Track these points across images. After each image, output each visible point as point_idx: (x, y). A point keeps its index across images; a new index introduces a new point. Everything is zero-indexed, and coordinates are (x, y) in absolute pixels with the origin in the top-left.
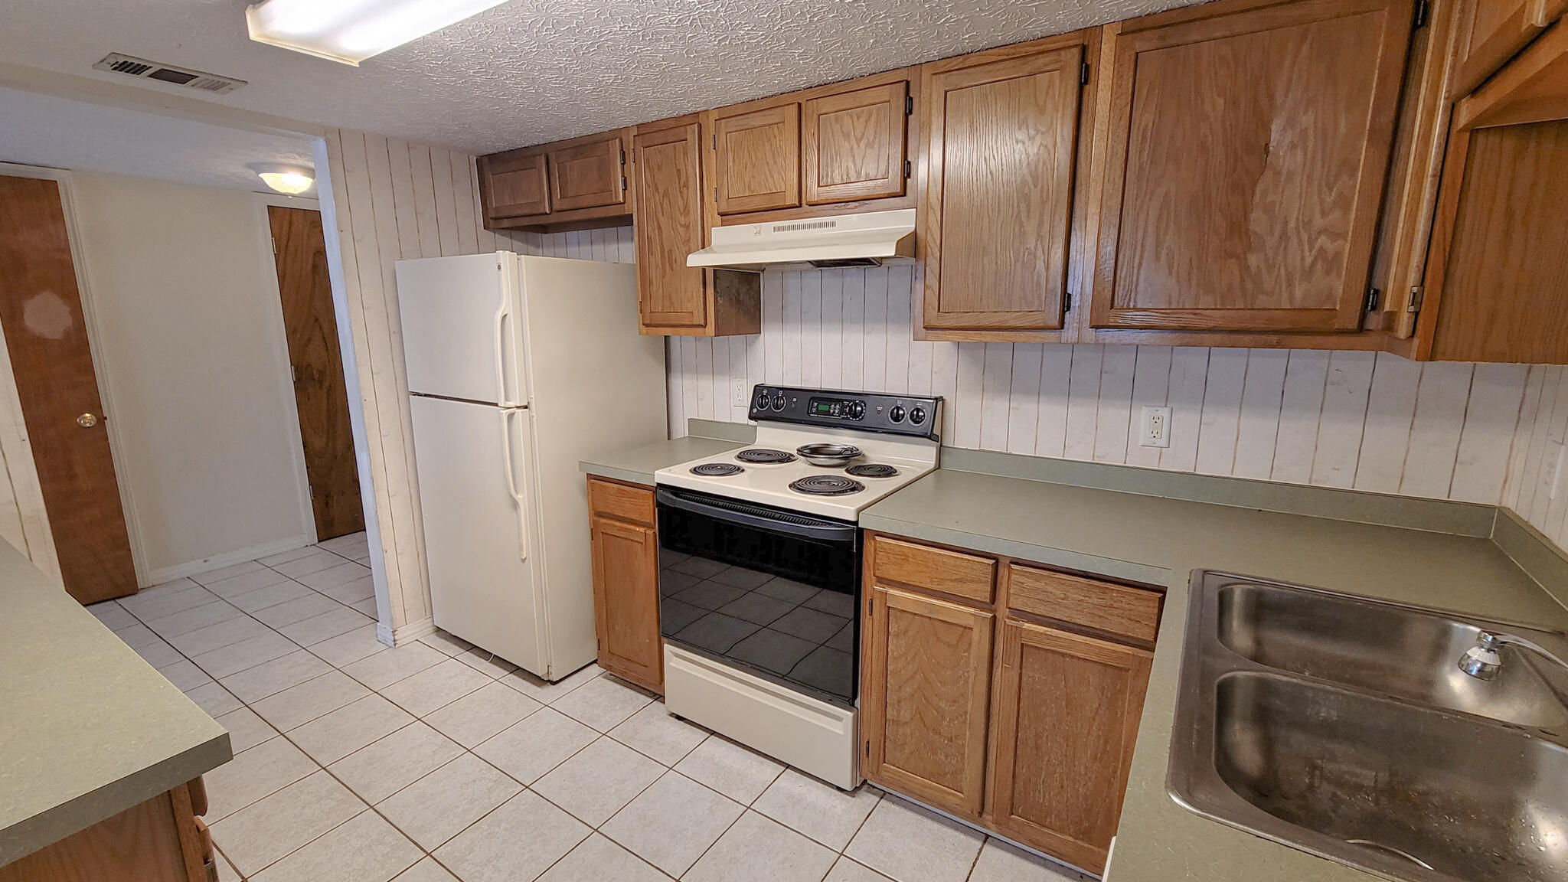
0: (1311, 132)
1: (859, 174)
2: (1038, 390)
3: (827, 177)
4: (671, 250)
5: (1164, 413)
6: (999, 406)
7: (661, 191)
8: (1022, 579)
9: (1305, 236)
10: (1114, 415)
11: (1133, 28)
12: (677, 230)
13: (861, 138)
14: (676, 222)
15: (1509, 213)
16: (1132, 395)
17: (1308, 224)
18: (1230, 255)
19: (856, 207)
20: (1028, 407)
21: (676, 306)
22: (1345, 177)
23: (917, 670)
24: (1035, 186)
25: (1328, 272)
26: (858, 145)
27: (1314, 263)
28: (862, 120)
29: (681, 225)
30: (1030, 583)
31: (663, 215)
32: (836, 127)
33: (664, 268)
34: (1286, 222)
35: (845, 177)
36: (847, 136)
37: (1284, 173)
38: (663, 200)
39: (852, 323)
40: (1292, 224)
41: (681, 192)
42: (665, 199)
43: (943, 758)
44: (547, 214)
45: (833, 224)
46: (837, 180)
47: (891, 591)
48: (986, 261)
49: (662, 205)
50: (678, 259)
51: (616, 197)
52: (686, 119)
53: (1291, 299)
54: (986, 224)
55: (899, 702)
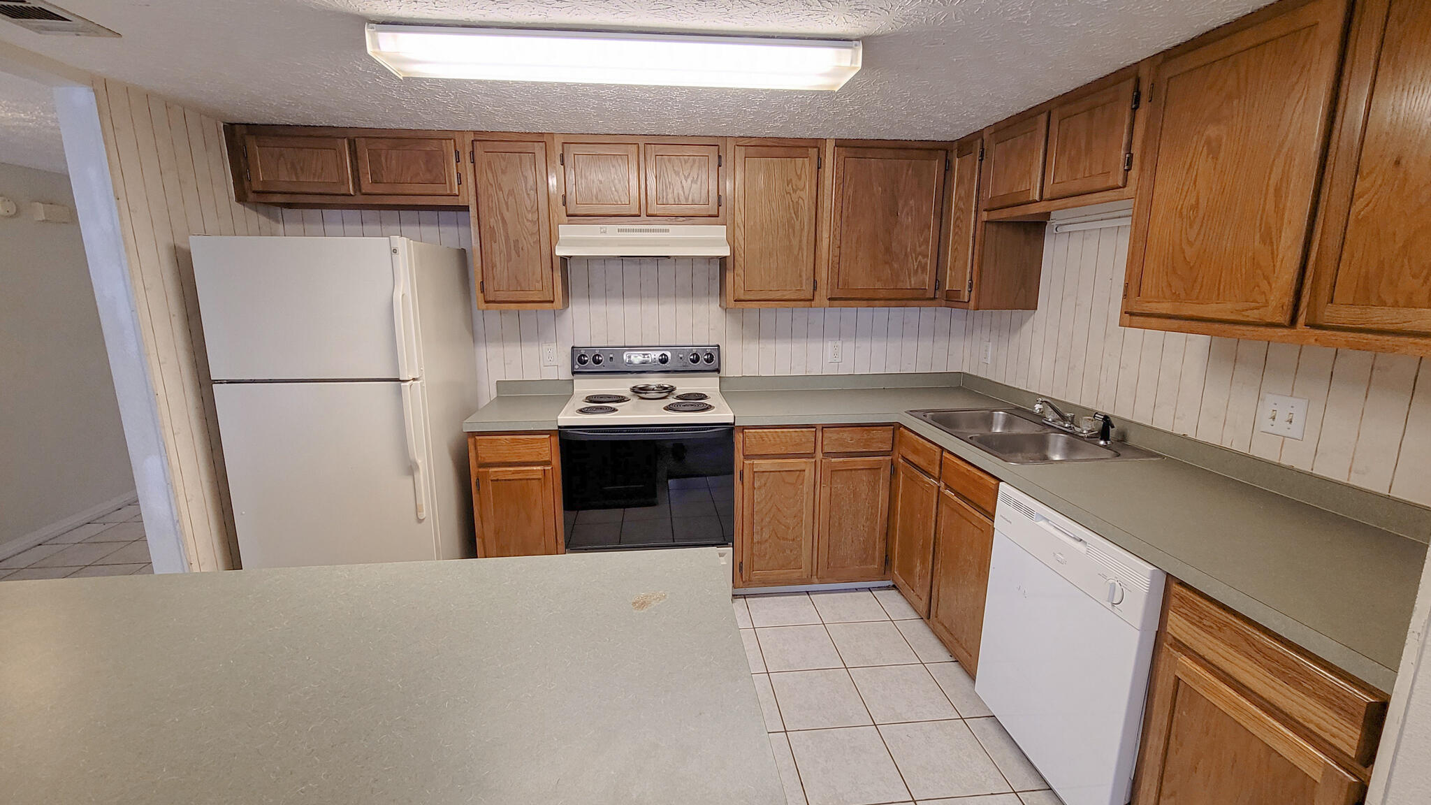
0: (914, 209)
1: (687, 199)
2: (775, 336)
3: (663, 198)
4: (517, 240)
5: (839, 343)
6: (753, 347)
7: (506, 190)
8: (831, 435)
9: (914, 255)
10: (815, 346)
11: (840, 144)
12: (524, 223)
13: (688, 178)
14: (522, 218)
15: (996, 255)
16: (823, 336)
17: (915, 250)
18: (886, 263)
19: (684, 221)
20: (769, 347)
21: (523, 285)
22: (926, 230)
23: (772, 506)
24: (797, 220)
25: (922, 273)
26: (686, 181)
27: (918, 267)
28: (689, 165)
29: (527, 220)
30: (835, 436)
31: (508, 210)
32: (669, 166)
33: (509, 254)
34: (906, 249)
35: (676, 199)
36: (677, 173)
37: (905, 226)
38: (508, 199)
39: (648, 297)
40: (909, 250)
41: (528, 194)
42: (510, 198)
43: (789, 552)
44: (351, 195)
45: (667, 231)
46: (671, 201)
47: (756, 462)
48: (771, 261)
49: (507, 203)
50: (525, 248)
51: (451, 190)
52: (529, 136)
53: (911, 285)
54: (771, 239)
55: (762, 529)
